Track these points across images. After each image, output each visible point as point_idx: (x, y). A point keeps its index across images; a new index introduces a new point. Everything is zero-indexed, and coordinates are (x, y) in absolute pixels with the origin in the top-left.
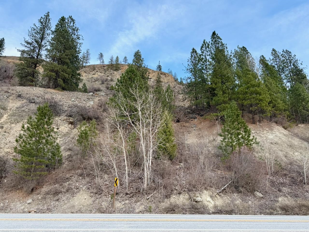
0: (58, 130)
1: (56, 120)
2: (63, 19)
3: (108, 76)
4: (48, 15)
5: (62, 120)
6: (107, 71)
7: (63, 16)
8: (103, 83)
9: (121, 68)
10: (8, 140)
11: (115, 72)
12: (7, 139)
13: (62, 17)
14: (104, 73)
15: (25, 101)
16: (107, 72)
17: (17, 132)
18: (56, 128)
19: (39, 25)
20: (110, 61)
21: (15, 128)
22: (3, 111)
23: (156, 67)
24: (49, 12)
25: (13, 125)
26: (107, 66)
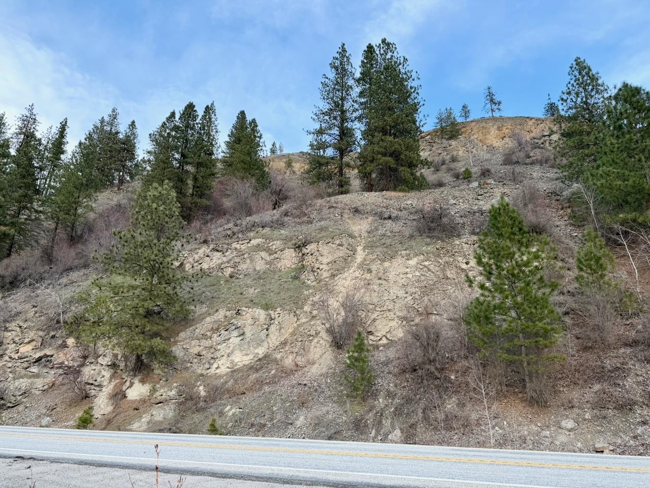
0: (469, 266)
1: (458, 245)
2: (370, 49)
3: (440, 154)
4: (344, 50)
5: (469, 243)
6: (434, 145)
7: (370, 44)
8: (438, 171)
9: (462, 130)
10: (392, 293)
11: (453, 143)
12: (391, 291)
13: (368, 47)
14: (431, 150)
15: (370, 219)
16: (436, 146)
17: (401, 276)
18: (465, 261)
19: (332, 74)
20: (437, 121)
21: (391, 269)
22: (353, 240)
23: (544, 110)
24: (344, 44)
25: (387, 264)
26: (429, 134)
